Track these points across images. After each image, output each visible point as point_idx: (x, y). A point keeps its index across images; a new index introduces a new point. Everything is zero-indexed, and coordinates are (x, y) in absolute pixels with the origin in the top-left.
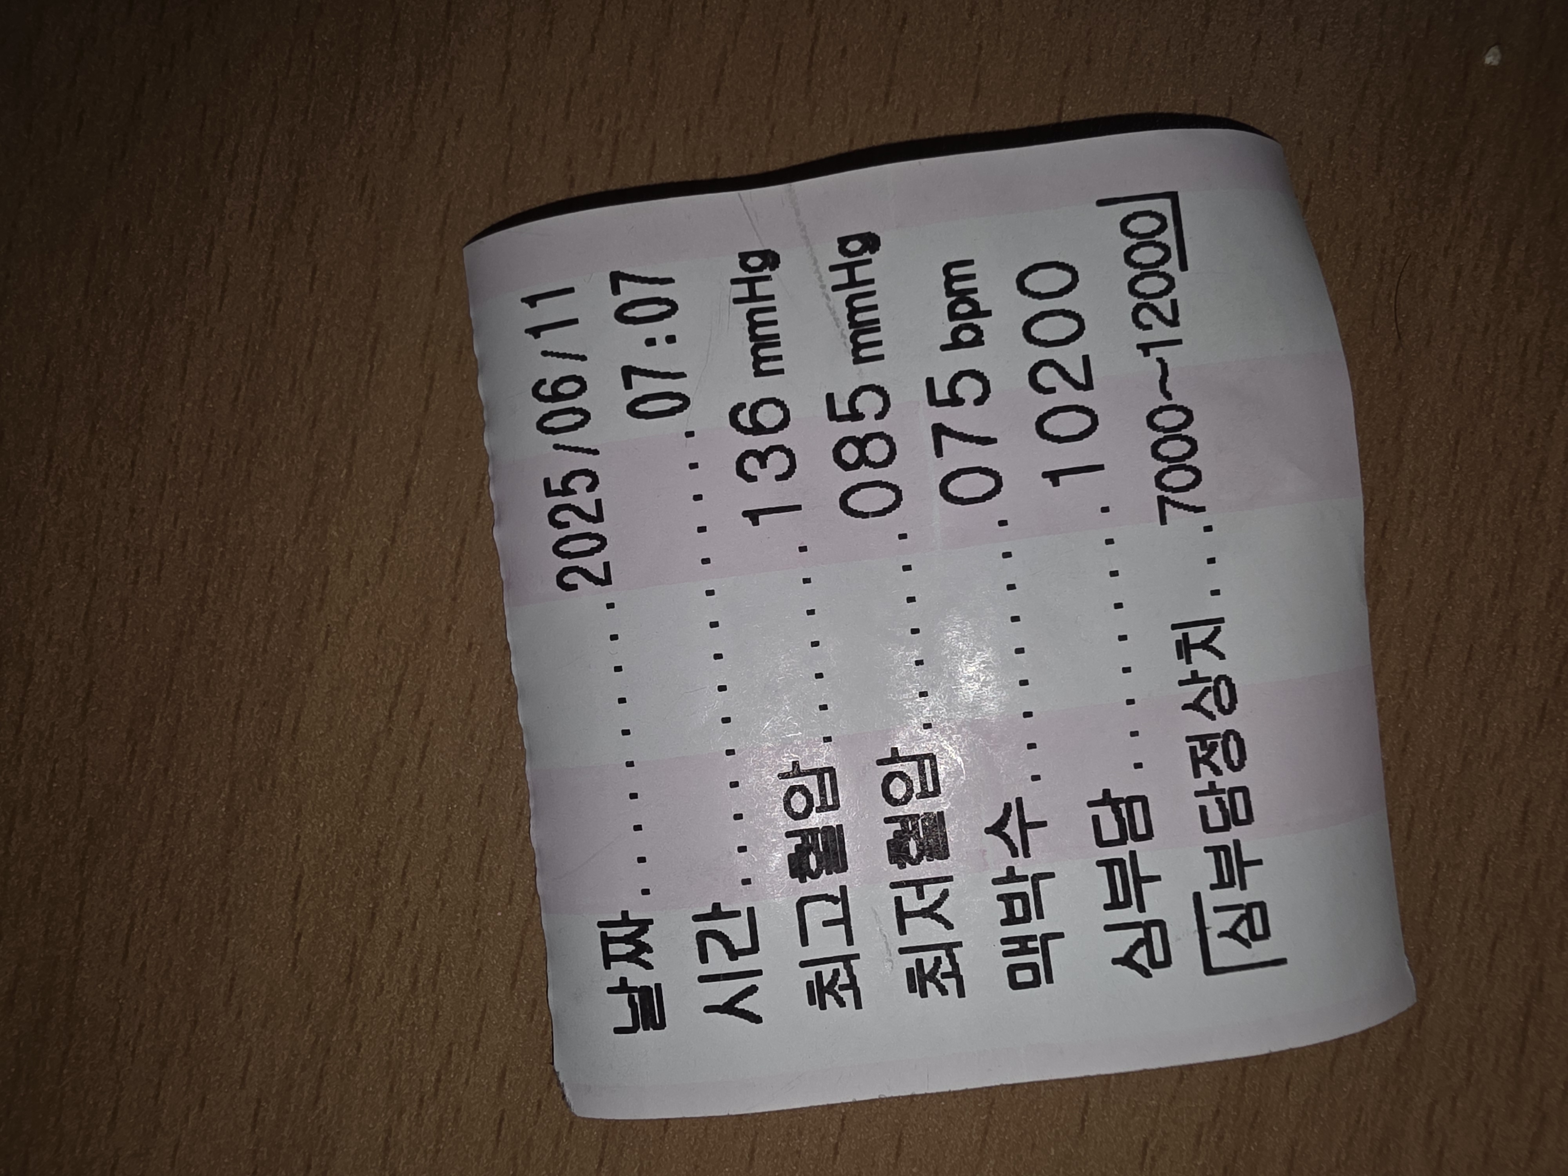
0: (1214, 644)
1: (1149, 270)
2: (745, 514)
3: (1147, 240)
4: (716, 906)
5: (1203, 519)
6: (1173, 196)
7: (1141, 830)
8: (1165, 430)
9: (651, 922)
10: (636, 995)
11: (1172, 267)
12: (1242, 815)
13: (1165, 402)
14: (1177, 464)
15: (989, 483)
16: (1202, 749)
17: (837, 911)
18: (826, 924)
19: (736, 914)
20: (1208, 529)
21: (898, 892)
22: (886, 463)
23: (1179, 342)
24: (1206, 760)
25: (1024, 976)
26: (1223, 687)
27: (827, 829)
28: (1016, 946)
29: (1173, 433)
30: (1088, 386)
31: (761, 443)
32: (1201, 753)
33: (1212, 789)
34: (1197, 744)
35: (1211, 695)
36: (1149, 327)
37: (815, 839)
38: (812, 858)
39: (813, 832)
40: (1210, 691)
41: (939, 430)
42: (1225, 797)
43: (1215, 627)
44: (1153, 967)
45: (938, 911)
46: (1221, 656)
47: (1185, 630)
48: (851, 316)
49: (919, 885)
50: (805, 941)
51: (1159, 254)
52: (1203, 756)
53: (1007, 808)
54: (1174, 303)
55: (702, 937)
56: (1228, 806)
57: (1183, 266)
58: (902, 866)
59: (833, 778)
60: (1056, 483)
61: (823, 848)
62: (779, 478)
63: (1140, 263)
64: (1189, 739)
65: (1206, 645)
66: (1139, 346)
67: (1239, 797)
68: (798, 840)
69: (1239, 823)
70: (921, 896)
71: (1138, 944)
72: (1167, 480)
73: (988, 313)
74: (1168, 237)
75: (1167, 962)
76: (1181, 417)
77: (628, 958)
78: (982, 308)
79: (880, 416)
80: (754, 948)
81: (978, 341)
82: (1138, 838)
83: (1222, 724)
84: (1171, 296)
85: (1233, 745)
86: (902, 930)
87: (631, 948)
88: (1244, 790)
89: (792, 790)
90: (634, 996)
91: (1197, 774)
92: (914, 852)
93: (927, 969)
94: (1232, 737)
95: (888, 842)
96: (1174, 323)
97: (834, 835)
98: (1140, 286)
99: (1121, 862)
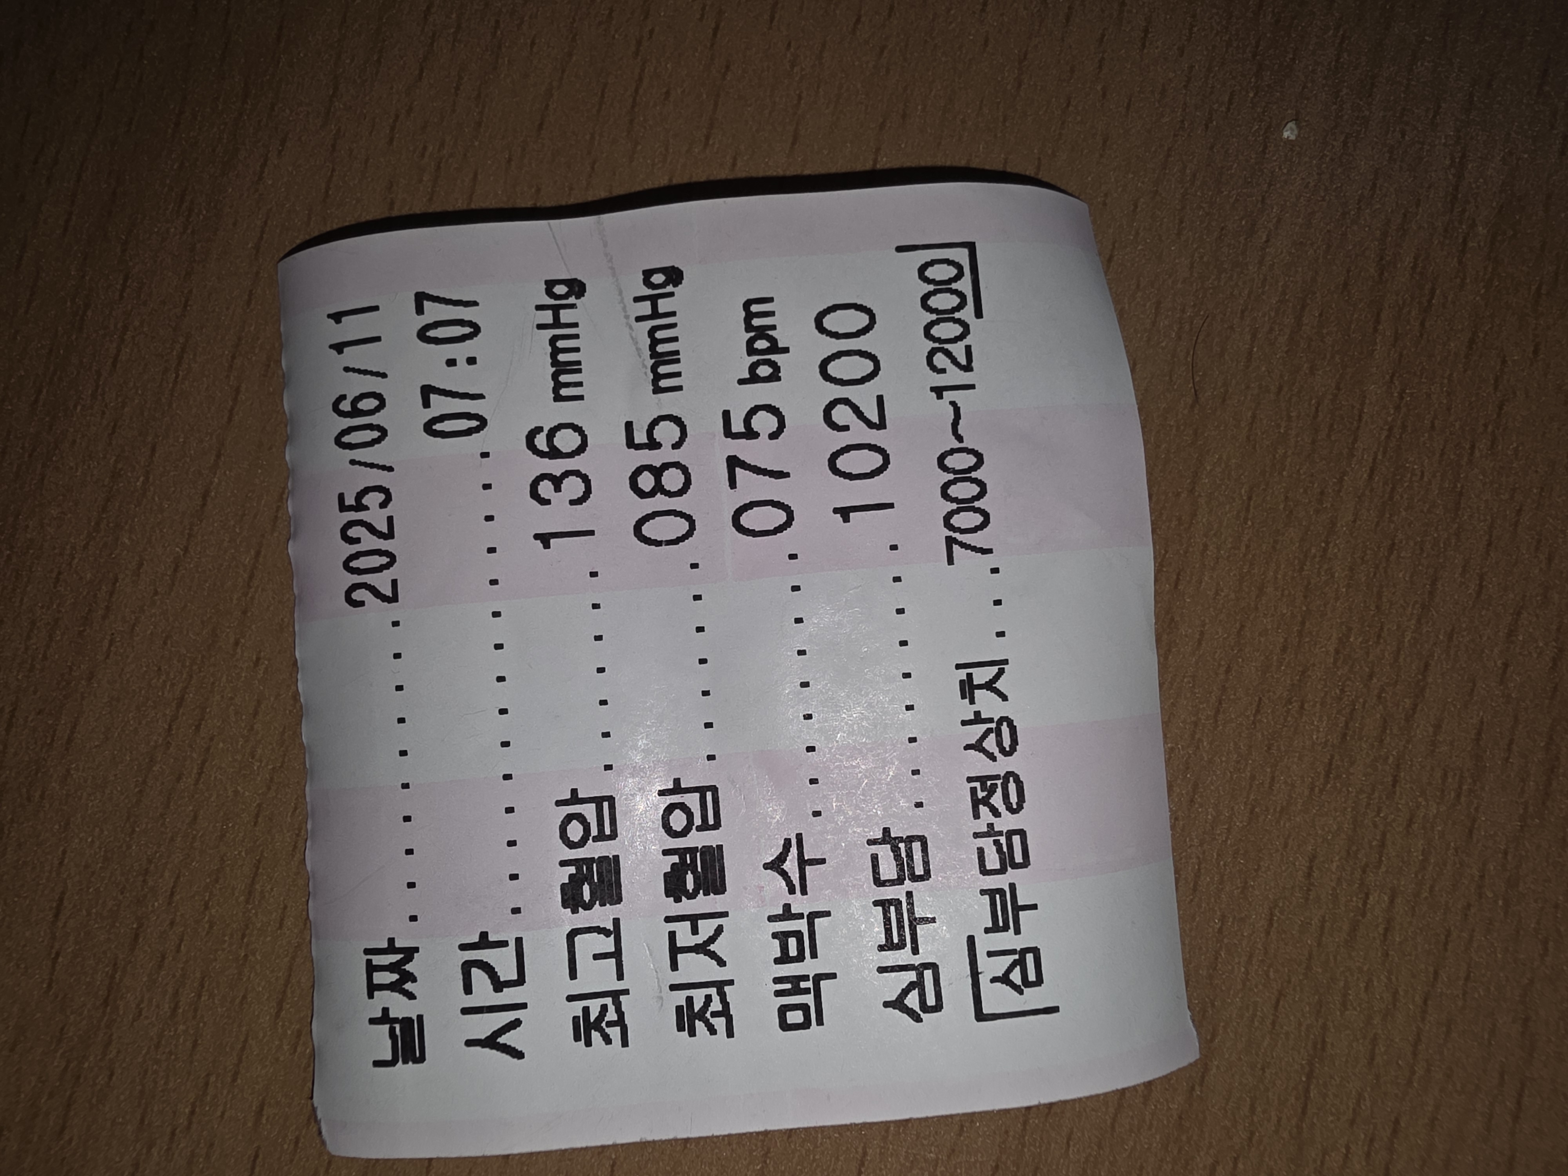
0: (998, 685)
1: (945, 316)
2: (537, 537)
3: (943, 287)
4: (484, 935)
5: (990, 561)
6: (971, 247)
7: (919, 871)
8: (955, 472)
9: (416, 950)
10: (398, 1027)
11: (967, 314)
12: (1019, 859)
13: (957, 445)
14: (965, 505)
15: (781, 517)
16: (982, 791)
17: (607, 944)
18: (596, 957)
19: (504, 944)
20: (995, 571)
21: (673, 926)
22: (681, 492)
23: (972, 387)
24: (986, 802)
25: (794, 1017)
26: (1005, 728)
27: (603, 859)
28: (788, 986)
29: (963, 475)
30: (881, 425)
31: (556, 467)
32: (981, 794)
33: (990, 832)
34: (977, 785)
35: (993, 736)
36: (943, 371)
37: (590, 869)
38: (586, 888)
39: (589, 861)
40: (992, 732)
41: (733, 463)
42: (1003, 840)
43: (999, 669)
44: (924, 1012)
45: (712, 947)
46: (1004, 698)
47: (969, 670)
48: (652, 347)
49: (694, 920)
50: (573, 975)
51: (955, 301)
52: (983, 797)
53: (787, 844)
54: (968, 349)
55: (467, 967)
56: (1005, 849)
57: (979, 314)
58: (678, 900)
59: (612, 807)
60: (846, 519)
61: (598, 879)
62: (573, 502)
63: (937, 309)
64: (970, 780)
65: (989, 686)
66: (933, 389)
67: (1016, 839)
68: (572, 870)
69: (1015, 866)
70: (695, 931)
71: (911, 986)
72: (955, 521)
73: (786, 350)
74: (965, 285)
75: (938, 1007)
76: (972, 460)
77: (392, 987)
78: (780, 345)
79: (677, 446)
80: (520, 981)
81: (775, 377)
82: (915, 878)
83: (1003, 765)
84: (966, 342)
85: (1012, 787)
86: (674, 966)
87: (395, 977)
88: (1022, 833)
89: (569, 818)
90: (395, 1028)
91: (977, 816)
92: (690, 886)
93: (698, 1006)
94: (1011, 779)
95: (665, 874)
96: (968, 368)
97: (610, 865)
98: (935, 331)
99: (898, 903)
